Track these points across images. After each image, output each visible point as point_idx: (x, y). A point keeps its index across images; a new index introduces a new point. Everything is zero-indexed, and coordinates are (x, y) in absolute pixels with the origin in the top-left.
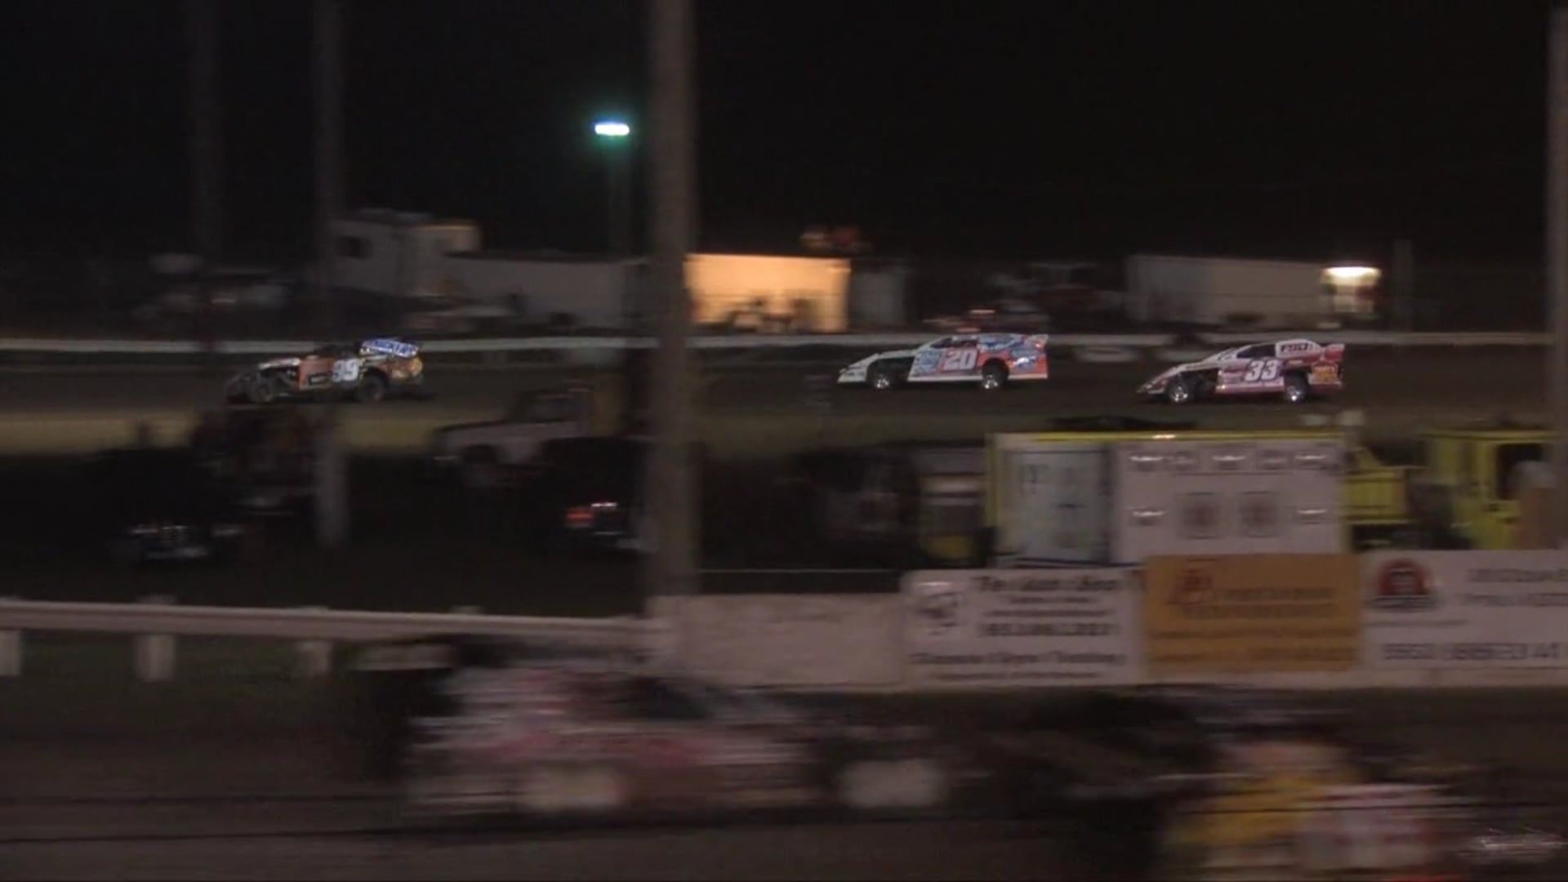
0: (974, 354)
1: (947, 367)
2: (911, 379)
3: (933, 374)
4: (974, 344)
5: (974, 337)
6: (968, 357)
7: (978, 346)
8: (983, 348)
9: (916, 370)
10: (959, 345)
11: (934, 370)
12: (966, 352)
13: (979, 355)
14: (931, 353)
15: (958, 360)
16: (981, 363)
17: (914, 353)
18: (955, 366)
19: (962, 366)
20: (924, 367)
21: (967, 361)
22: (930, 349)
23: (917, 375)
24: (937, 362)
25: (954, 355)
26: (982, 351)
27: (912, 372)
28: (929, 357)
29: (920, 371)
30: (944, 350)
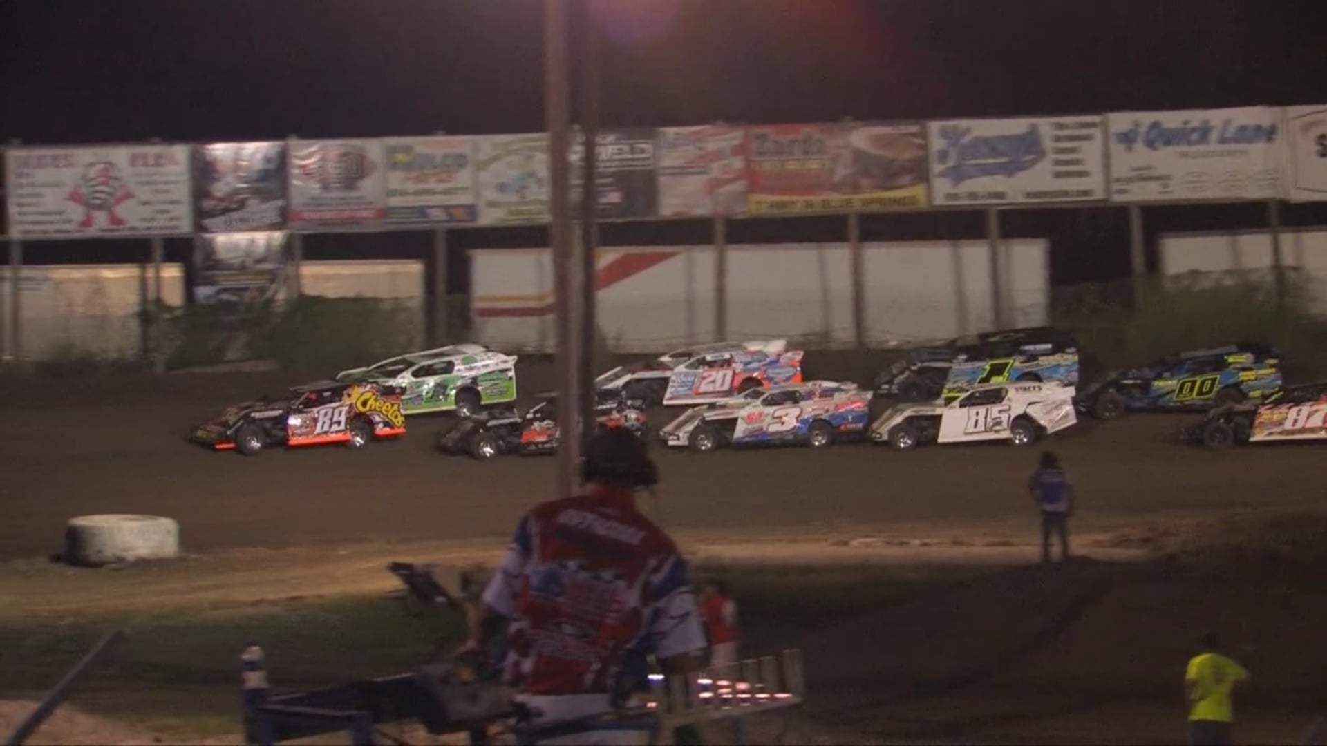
0: (729, 373)
1: (703, 388)
2: (665, 402)
3: (686, 396)
4: (728, 363)
5: (727, 356)
6: (724, 376)
7: (734, 365)
8: (738, 367)
9: (671, 393)
10: (711, 365)
11: (689, 392)
12: (721, 373)
13: (734, 374)
14: (686, 375)
15: (713, 382)
16: (737, 382)
17: (668, 374)
18: (710, 388)
19: (718, 387)
20: (680, 389)
21: (722, 384)
22: (685, 370)
23: (671, 399)
24: (693, 382)
25: (710, 376)
26: (737, 371)
27: (668, 395)
28: (685, 379)
29: (675, 394)
30: (700, 370)
